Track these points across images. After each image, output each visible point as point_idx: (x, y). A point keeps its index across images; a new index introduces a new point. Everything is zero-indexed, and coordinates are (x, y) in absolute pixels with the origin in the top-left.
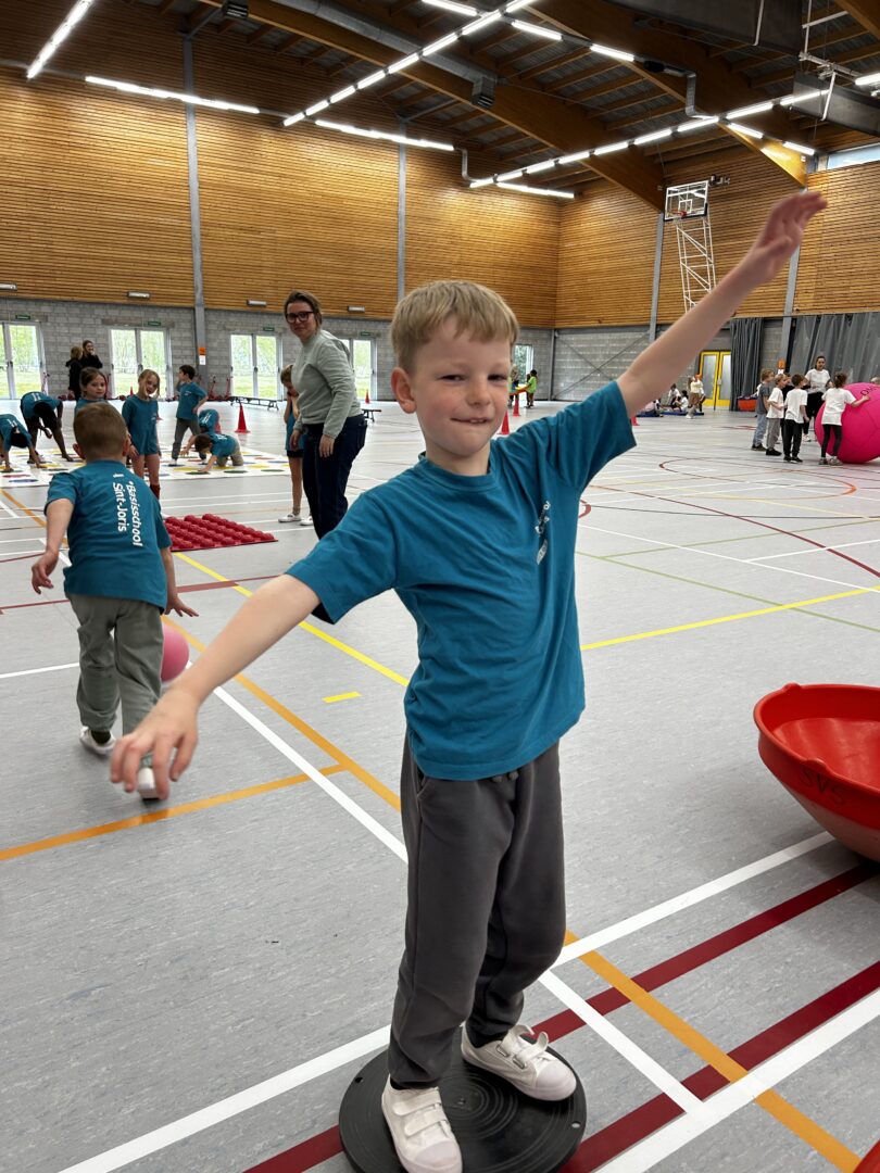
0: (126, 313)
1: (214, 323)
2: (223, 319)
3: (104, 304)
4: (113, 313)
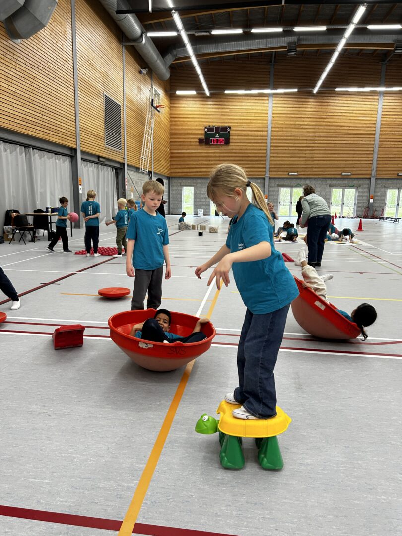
0: (340, 182)
1: (379, 184)
2: (384, 183)
3: (331, 178)
4: (334, 182)
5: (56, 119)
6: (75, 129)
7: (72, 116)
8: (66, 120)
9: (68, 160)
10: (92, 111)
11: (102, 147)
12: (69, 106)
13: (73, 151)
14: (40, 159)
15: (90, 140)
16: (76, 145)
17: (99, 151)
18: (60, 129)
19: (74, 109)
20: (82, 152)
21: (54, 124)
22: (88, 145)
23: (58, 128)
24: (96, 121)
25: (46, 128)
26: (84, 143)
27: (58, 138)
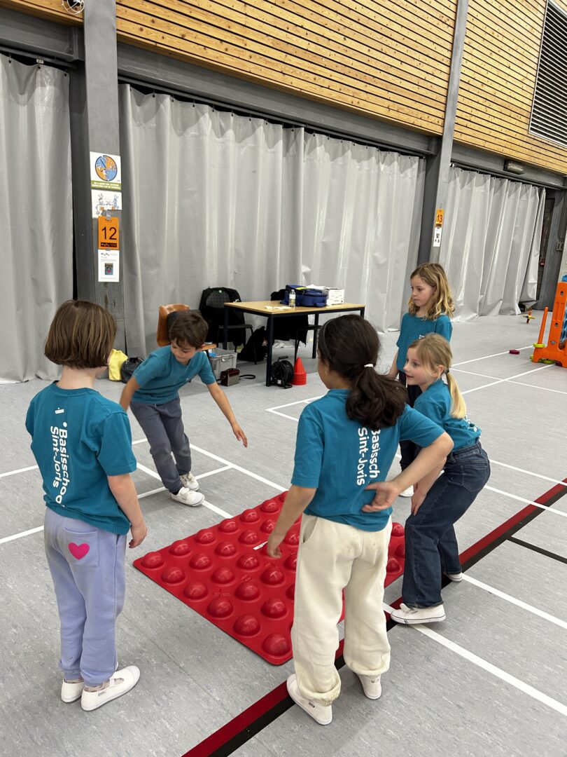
5: (391, 52)
6: (445, 84)
7: (439, 49)
8: (422, 58)
9: (416, 166)
10: (505, 41)
11: (518, 136)
12: (435, 22)
13: (434, 142)
14: (334, 158)
15: (486, 117)
16: (443, 126)
17: (509, 145)
18: (397, 81)
19: (450, 30)
20: (457, 145)
21: (379, 65)
22: (477, 127)
23: (390, 79)
24: (512, 67)
25: (353, 73)
26: (465, 123)
27: (387, 103)
